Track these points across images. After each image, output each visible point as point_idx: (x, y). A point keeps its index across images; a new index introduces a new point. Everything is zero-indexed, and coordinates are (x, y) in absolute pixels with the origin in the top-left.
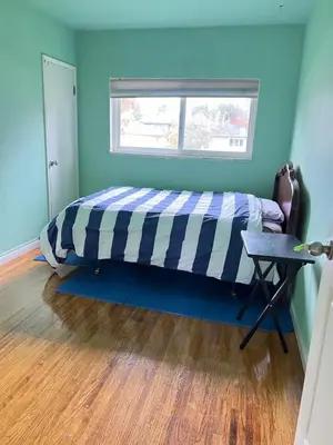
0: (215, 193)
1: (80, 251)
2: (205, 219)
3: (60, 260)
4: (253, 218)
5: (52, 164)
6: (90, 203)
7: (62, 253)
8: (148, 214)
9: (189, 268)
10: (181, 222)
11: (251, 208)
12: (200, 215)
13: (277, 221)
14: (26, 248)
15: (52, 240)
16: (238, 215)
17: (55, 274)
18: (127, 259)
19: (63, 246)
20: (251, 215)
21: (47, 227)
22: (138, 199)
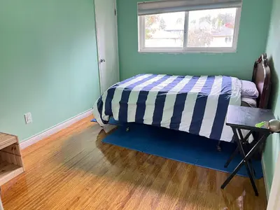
0: (209, 77)
1: (116, 117)
2: (198, 96)
3: (105, 122)
4: (235, 95)
5: (102, 61)
6: (122, 86)
7: (106, 118)
8: (159, 93)
9: (187, 130)
10: (181, 98)
11: (233, 87)
12: (195, 94)
13: (253, 97)
14: (85, 114)
15: (100, 110)
16: (223, 93)
17: (102, 130)
18: (145, 122)
19: (106, 114)
20: (233, 92)
21: (97, 102)
22: (155, 82)
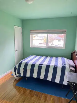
0: (56, 57)
1: (22, 75)
2: (54, 66)
5: (16, 51)
6: (25, 62)
7: (18, 75)
8: (39, 65)
9: (50, 80)
11: (66, 63)
12: (53, 65)
15: (15, 71)
16: (63, 65)
18: (34, 77)
19: (18, 73)
20: (66, 65)
21: (14, 68)
22: (37, 60)
